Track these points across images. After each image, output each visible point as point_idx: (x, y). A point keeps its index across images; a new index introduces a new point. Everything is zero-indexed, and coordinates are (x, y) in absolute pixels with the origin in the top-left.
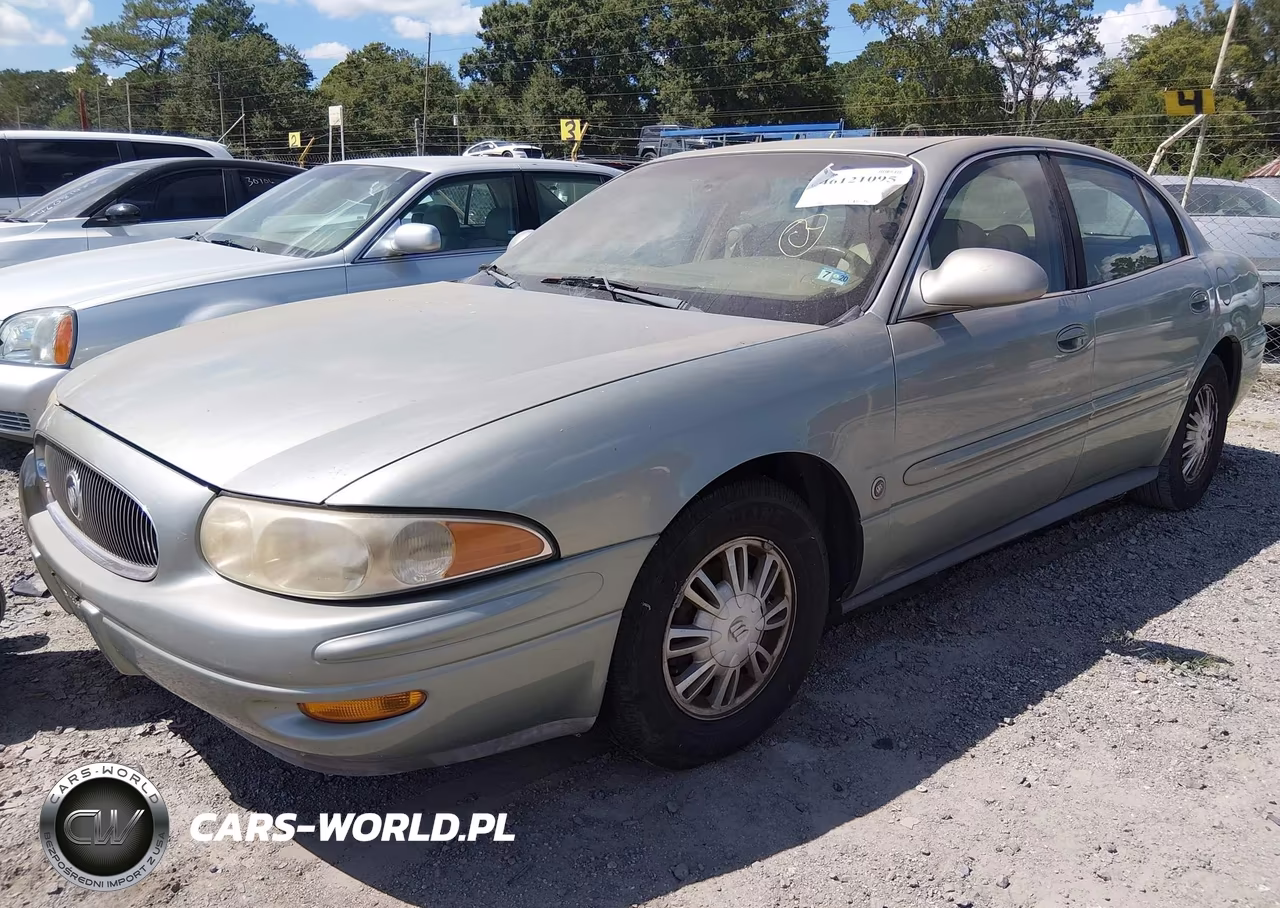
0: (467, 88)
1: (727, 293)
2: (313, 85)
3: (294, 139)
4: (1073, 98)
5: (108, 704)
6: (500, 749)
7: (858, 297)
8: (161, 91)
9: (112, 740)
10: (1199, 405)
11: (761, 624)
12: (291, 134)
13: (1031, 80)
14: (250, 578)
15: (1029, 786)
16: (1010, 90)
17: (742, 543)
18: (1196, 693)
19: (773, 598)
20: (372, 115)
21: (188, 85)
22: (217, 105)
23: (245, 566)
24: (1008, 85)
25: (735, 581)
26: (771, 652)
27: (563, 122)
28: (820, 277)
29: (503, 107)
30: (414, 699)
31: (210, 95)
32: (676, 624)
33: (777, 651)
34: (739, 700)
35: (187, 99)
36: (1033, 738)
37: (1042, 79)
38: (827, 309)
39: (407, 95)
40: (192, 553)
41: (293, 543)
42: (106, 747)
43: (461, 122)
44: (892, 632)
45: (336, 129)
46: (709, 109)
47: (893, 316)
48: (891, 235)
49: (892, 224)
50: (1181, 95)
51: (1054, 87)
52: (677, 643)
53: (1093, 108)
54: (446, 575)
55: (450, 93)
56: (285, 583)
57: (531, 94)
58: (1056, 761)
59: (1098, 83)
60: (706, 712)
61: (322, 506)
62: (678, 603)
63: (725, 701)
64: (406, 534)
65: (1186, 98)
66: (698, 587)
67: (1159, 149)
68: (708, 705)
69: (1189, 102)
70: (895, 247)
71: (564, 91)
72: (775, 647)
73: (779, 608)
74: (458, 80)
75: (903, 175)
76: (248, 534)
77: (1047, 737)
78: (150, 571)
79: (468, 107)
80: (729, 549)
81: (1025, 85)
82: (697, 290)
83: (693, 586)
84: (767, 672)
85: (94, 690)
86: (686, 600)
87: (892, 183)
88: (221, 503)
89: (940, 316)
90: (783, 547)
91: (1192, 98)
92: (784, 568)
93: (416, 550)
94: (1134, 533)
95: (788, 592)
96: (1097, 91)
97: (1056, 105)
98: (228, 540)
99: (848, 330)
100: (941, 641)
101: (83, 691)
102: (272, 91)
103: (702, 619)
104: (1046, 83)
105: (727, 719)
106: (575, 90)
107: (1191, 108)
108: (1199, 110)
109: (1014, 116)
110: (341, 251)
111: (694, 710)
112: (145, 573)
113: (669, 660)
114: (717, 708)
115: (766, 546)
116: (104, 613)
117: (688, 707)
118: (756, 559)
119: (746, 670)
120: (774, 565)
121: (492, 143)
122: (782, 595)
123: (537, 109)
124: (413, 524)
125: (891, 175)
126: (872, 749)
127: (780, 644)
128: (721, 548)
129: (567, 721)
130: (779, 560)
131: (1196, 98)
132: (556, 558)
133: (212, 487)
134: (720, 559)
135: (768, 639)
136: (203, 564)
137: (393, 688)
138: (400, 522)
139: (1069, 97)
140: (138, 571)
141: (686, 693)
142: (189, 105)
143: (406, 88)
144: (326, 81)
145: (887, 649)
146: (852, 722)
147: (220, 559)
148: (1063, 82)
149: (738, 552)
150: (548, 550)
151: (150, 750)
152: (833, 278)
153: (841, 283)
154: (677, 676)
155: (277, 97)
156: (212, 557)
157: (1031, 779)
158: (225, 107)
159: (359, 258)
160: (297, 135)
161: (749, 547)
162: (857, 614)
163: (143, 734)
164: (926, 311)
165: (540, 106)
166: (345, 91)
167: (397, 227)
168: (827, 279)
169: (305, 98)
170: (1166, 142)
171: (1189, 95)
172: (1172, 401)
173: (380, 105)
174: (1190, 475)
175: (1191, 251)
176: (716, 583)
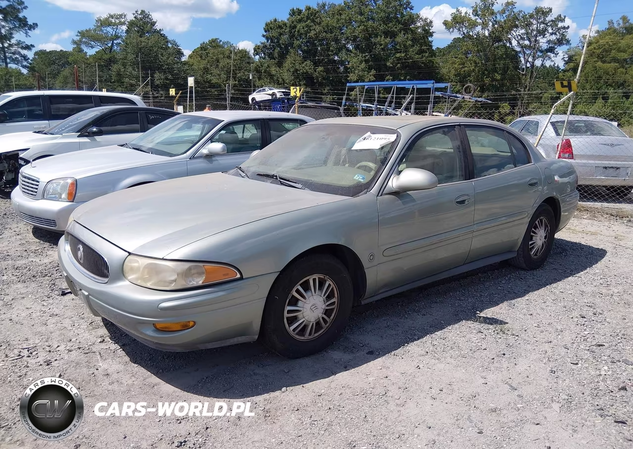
0: (257, 60)
1: (320, 183)
2: (183, 59)
3: (172, 92)
4: (556, 65)
5: (87, 332)
6: (223, 345)
7: (367, 186)
8: (111, 61)
9: (89, 344)
10: (538, 225)
11: (324, 307)
12: (171, 90)
13: (533, 57)
14: (139, 282)
15: (419, 368)
16: (523, 62)
17: (316, 276)
18: (500, 341)
19: (329, 297)
20: (211, 74)
21: (125, 58)
22: (138, 68)
23: (137, 279)
24: (522, 59)
25: (313, 290)
26: (329, 317)
27: (292, 88)
28: (355, 178)
29: (274, 70)
30: (191, 324)
31: (135, 64)
32: (289, 305)
33: (332, 317)
34: (316, 335)
35: (124, 65)
36: (427, 352)
37: (539, 57)
38: (356, 190)
39: (228, 64)
40: (121, 274)
41: (153, 270)
42: (87, 346)
43: (253, 77)
44: (388, 314)
45: (191, 87)
46: (373, 72)
47: (380, 193)
48: (384, 162)
49: (385, 157)
50: (562, 84)
51: (545, 60)
52: (289, 312)
53: (564, 71)
54: (203, 283)
55: (249, 63)
56: (150, 283)
57: (288, 63)
58: (433, 361)
59: (567, 59)
60: (303, 338)
61: (163, 259)
62: (290, 297)
63: (310, 334)
64: (190, 269)
65: (564, 85)
66: (298, 291)
67: (553, 107)
68: (303, 335)
69: (565, 86)
70: (384, 167)
71: (303, 63)
72: (331, 316)
73: (332, 301)
74: (253, 57)
75: (393, 137)
76: (138, 268)
77: (433, 353)
78: (106, 280)
79: (257, 70)
80: (311, 279)
81: (530, 59)
82: (311, 181)
83: (296, 291)
84: (327, 325)
85: (82, 327)
86: (293, 296)
87: (388, 141)
88: (131, 257)
89: (400, 193)
90: (333, 279)
91: (567, 84)
92: (334, 287)
93: (194, 274)
94: (505, 279)
95: (336, 295)
96: (567, 63)
97: (547, 69)
98: (133, 270)
99: (362, 198)
100: (407, 318)
101: (78, 327)
102: (164, 62)
103: (300, 304)
104: (541, 59)
105: (312, 341)
106: (308, 62)
107: (567, 89)
108: (570, 91)
109: (525, 75)
110: (185, 154)
111: (297, 337)
112: (105, 281)
113: (287, 318)
114: (307, 337)
115: (326, 278)
116: (89, 294)
117: (295, 335)
118: (322, 283)
119: (318, 323)
120: (330, 285)
121: (267, 89)
122: (334, 297)
123: (290, 71)
124: (192, 266)
125: (389, 137)
126: (365, 355)
127: (333, 315)
128: (308, 278)
129: (247, 336)
130: (331, 283)
131: (568, 84)
132: (241, 278)
133: (128, 252)
134: (307, 282)
135: (327, 312)
136: (124, 278)
137: (184, 320)
138: (188, 265)
139: (554, 65)
140: (102, 280)
141: (294, 330)
142: (125, 68)
143: (228, 61)
144: (190, 57)
145: (384, 320)
146: (362, 345)
147: (129, 276)
148: (550, 58)
149: (314, 280)
150: (238, 276)
151: (102, 347)
152: (360, 178)
153: (362, 180)
154: (290, 324)
155: (167, 65)
156: (127, 275)
157: (421, 366)
158: (142, 68)
159: (193, 157)
160: (174, 90)
161: (319, 278)
162: (369, 306)
163: (100, 342)
164: (394, 191)
165: (292, 70)
166: (199, 62)
167: (209, 144)
168: (357, 179)
169: (180, 65)
170: (557, 103)
171: (565, 83)
172: (522, 224)
173: (215, 69)
174: (536, 255)
175: (533, 161)
176: (305, 291)
